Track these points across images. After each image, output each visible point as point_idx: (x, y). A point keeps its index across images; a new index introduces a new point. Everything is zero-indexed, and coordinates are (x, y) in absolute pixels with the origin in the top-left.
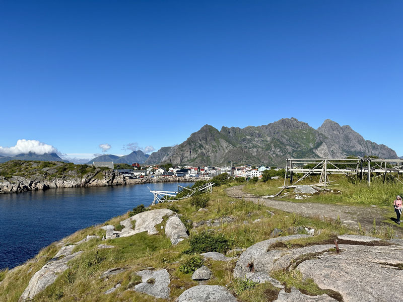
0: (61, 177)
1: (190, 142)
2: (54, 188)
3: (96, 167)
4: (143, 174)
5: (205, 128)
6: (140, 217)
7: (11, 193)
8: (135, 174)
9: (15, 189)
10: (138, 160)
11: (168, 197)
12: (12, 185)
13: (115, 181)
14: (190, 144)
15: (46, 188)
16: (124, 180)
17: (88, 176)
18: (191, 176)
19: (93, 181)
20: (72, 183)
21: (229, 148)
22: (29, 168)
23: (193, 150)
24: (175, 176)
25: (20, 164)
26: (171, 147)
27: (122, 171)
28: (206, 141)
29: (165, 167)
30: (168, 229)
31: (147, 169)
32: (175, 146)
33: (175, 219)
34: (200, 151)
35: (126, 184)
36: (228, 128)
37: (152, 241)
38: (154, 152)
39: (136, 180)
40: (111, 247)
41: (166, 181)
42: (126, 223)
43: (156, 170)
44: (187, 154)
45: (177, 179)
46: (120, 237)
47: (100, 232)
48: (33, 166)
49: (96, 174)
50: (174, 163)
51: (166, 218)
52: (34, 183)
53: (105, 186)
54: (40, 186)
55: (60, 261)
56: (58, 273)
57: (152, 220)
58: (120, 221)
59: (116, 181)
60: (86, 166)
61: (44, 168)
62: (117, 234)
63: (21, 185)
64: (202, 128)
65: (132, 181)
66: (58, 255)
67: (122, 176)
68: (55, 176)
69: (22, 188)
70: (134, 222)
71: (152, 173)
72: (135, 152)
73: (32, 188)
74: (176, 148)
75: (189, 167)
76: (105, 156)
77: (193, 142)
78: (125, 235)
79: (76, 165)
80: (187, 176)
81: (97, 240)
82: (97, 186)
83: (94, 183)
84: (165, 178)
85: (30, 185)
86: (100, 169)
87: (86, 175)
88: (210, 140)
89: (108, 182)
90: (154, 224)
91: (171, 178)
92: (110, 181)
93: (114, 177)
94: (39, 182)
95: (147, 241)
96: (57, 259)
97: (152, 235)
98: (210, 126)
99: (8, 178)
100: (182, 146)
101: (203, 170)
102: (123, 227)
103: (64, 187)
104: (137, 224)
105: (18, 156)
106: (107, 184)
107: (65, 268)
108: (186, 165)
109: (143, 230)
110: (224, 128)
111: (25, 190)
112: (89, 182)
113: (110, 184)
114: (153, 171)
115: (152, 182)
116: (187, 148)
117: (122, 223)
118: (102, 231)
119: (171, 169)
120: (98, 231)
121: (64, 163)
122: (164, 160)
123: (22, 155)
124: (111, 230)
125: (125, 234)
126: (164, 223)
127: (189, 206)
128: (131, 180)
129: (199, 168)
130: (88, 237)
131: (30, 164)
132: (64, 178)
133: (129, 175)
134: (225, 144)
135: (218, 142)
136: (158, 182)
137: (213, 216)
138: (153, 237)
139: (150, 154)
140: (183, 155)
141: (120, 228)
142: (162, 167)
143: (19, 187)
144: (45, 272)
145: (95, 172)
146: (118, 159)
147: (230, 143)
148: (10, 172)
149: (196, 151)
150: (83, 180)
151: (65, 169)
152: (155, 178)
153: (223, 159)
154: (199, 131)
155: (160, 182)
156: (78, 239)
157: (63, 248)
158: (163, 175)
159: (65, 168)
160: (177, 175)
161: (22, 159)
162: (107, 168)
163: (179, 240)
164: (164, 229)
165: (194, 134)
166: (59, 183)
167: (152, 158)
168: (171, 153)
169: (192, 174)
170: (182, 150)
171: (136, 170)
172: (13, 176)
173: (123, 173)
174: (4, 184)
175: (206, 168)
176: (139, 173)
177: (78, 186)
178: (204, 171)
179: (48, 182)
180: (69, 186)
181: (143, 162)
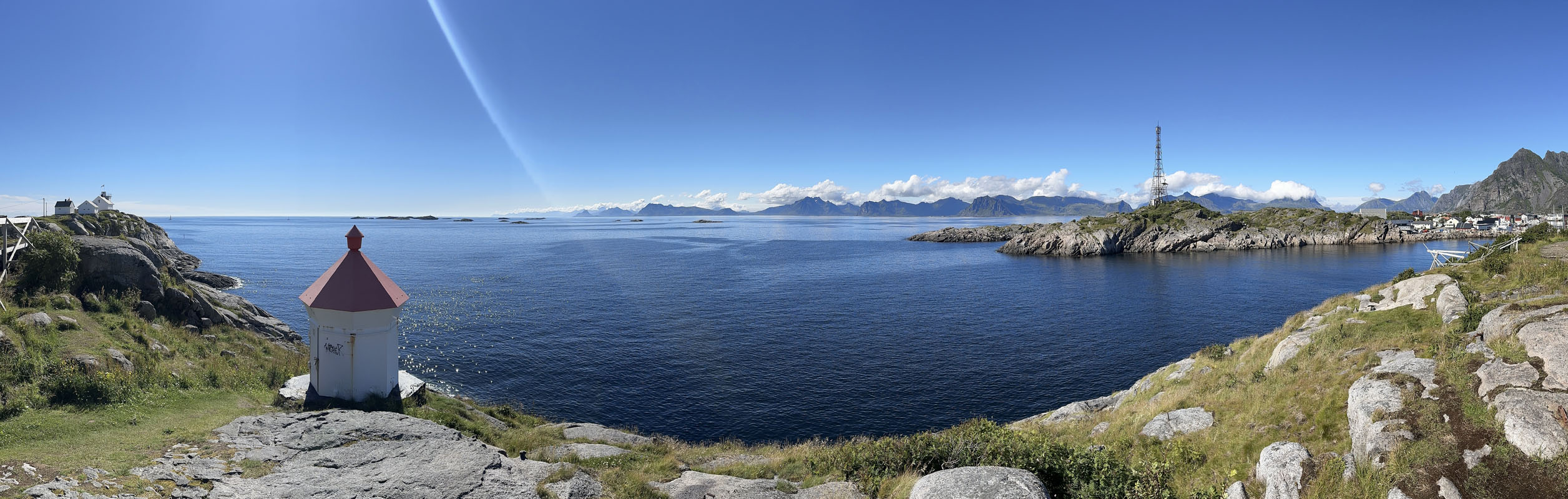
0: (1320, 230)
1: (1498, 176)
2: (1311, 245)
3: (1363, 216)
4: (1428, 227)
5: (1520, 154)
6: (1405, 286)
7: (1266, 248)
8: (1416, 226)
9: (1269, 244)
10: (1422, 205)
11: (1455, 259)
12: (1266, 238)
13: (1388, 237)
14: (1498, 180)
15: (1303, 244)
16: (1401, 236)
17: (1353, 229)
18: (1500, 229)
19: (1359, 236)
20: (1333, 238)
21: (1558, 185)
22: (1284, 218)
23: (1503, 189)
24: (1476, 229)
25: (1274, 213)
26: (1469, 185)
27: (1398, 222)
28: (1523, 175)
29: (1461, 215)
30: (1441, 303)
31: (1434, 220)
32: (1475, 184)
33: (1452, 289)
34: (1514, 190)
35: (1403, 240)
36: (1556, 154)
37: (1417, 318)
38: (1445, 193)
39: (1417, 235)
40: (1362, 322)
41: (1462, 238)
42: (1386, 292)
43: (1446, 220)
44: (1494, 196)
45: (1479, 234)
46: (1377, 310)
47: (1352, 303)
48: (1288, 215)
49: (1363, 227)
50: (1475, 210)
51: (1440, 286)
52: (1289, 237)
53: (1375, 243)
54: (1296, 241)
55: (1304, 332)
56: (1300, 346)
57: (1420, 289)
58: (1378, 290)
59: (1390, 237)
60: (1350, 215)
61: (1300, 218)
62: (1372, 306)
63: (1275, 240)
64: (1516, 154)
65: (1412, 237)
66: (1304, 325)
67: (1398, 230)
68: (1313, 228)
69: (1277, 243)
70: (1396, 292)
71: (1440, 225)
72: (1416, 194)
73: (1288, 243)
74: (1477, 187)
75: (1497, 216)
76: (1375, 201)
77: (1502, 177)
78: (1383, 308)
79: (1338, 214)
80: (1494, 229)
81: (1348, 312)
82: (1363, 244)
83: (1361, 239)
84: (1461, 232)
85: (1286, 239)
86: (1368, 220)
87: (1350, 228)
88: (1529, 174)
89: (1378, 239)
90: (1422, 295)
91: (1468, 233)
92: (1381, 236)
93: (1387, 230)
94: (1295, 236)
95: (1411, 318)
96: (1302, 330)
97: (1418, 310)
98: (1528, 151)
99: (1262, 230)
100: (1486, 183)
101: (1520, 219)
102: (1382, 298)
103: (1324, 244)
104: (1399, 294)
105: (1272, 202)
106: (1377, 241)
107: (1308, 341)
108: (1492, 213)
109: (1407, 303)
110: (1550, 154)
111: (1280, 245)
112: (1353, 238)
113: (1382, 241)
114: (1443, 223)
115: (1441, 239)
116: (1494, 186)
117: (1381, 293)
118: (1355, 302)
119: (1469, 219)
120: (1350, 301)
121: (1323, 211)
122: (1459, 205)
123: (1276, 201)
124: (1366, 300)
125: (1383, 306)
126: (1436, 294)
127: (1481, 271)
128: (1410, 236)
129: (1512, 217)
130: (1338, 308)
131: (1284, 213)
132: (1324, 232)
133: (1408, 228)
134: (1552, 180)
135: (1542, 177)
136: (1449, 238)
137: (1513, 285)
138: (1419, 313)
139: (1439, 196)
140: (1487, 197)
141: (1378, 298)
142: (1455, 216)
143: (1273, 241)
144: (1287, 343)
145: (1362, 223)
146: (1393, 205)
147: (1560, 177)
148: (1264, 222)
149: (1508, 191)
150: (1347, 235)
151: (1324, 220)
152: (1445, 233)
153: (1550, 203)
154: (1511, 159)
155: (1453, 238)
156: (1327, 309)
157: (1311, 319)
158: (1457, 228)
159: (1325, 218)
160: (1478, 228)
161: (1277, 206)
162: (1378, 218)
163: (1453, 317)
164: (1435, 303)
165: (1503, 164)
166: (1318, 238)
167: (1441, 202)
168: (1470, 195)
169: (1502, 225)
170: (1486, 190)
171: (1418, 220)
172: (1267, 228)
173: (1399, 225)
174: (1258, 237)
175: (1523, 217)
176: (1422, 225)
177: (1340, 243)
178: (1521, 222)
179: (1305, 237)
180: (1329, 243)
181: (1429, 209)
